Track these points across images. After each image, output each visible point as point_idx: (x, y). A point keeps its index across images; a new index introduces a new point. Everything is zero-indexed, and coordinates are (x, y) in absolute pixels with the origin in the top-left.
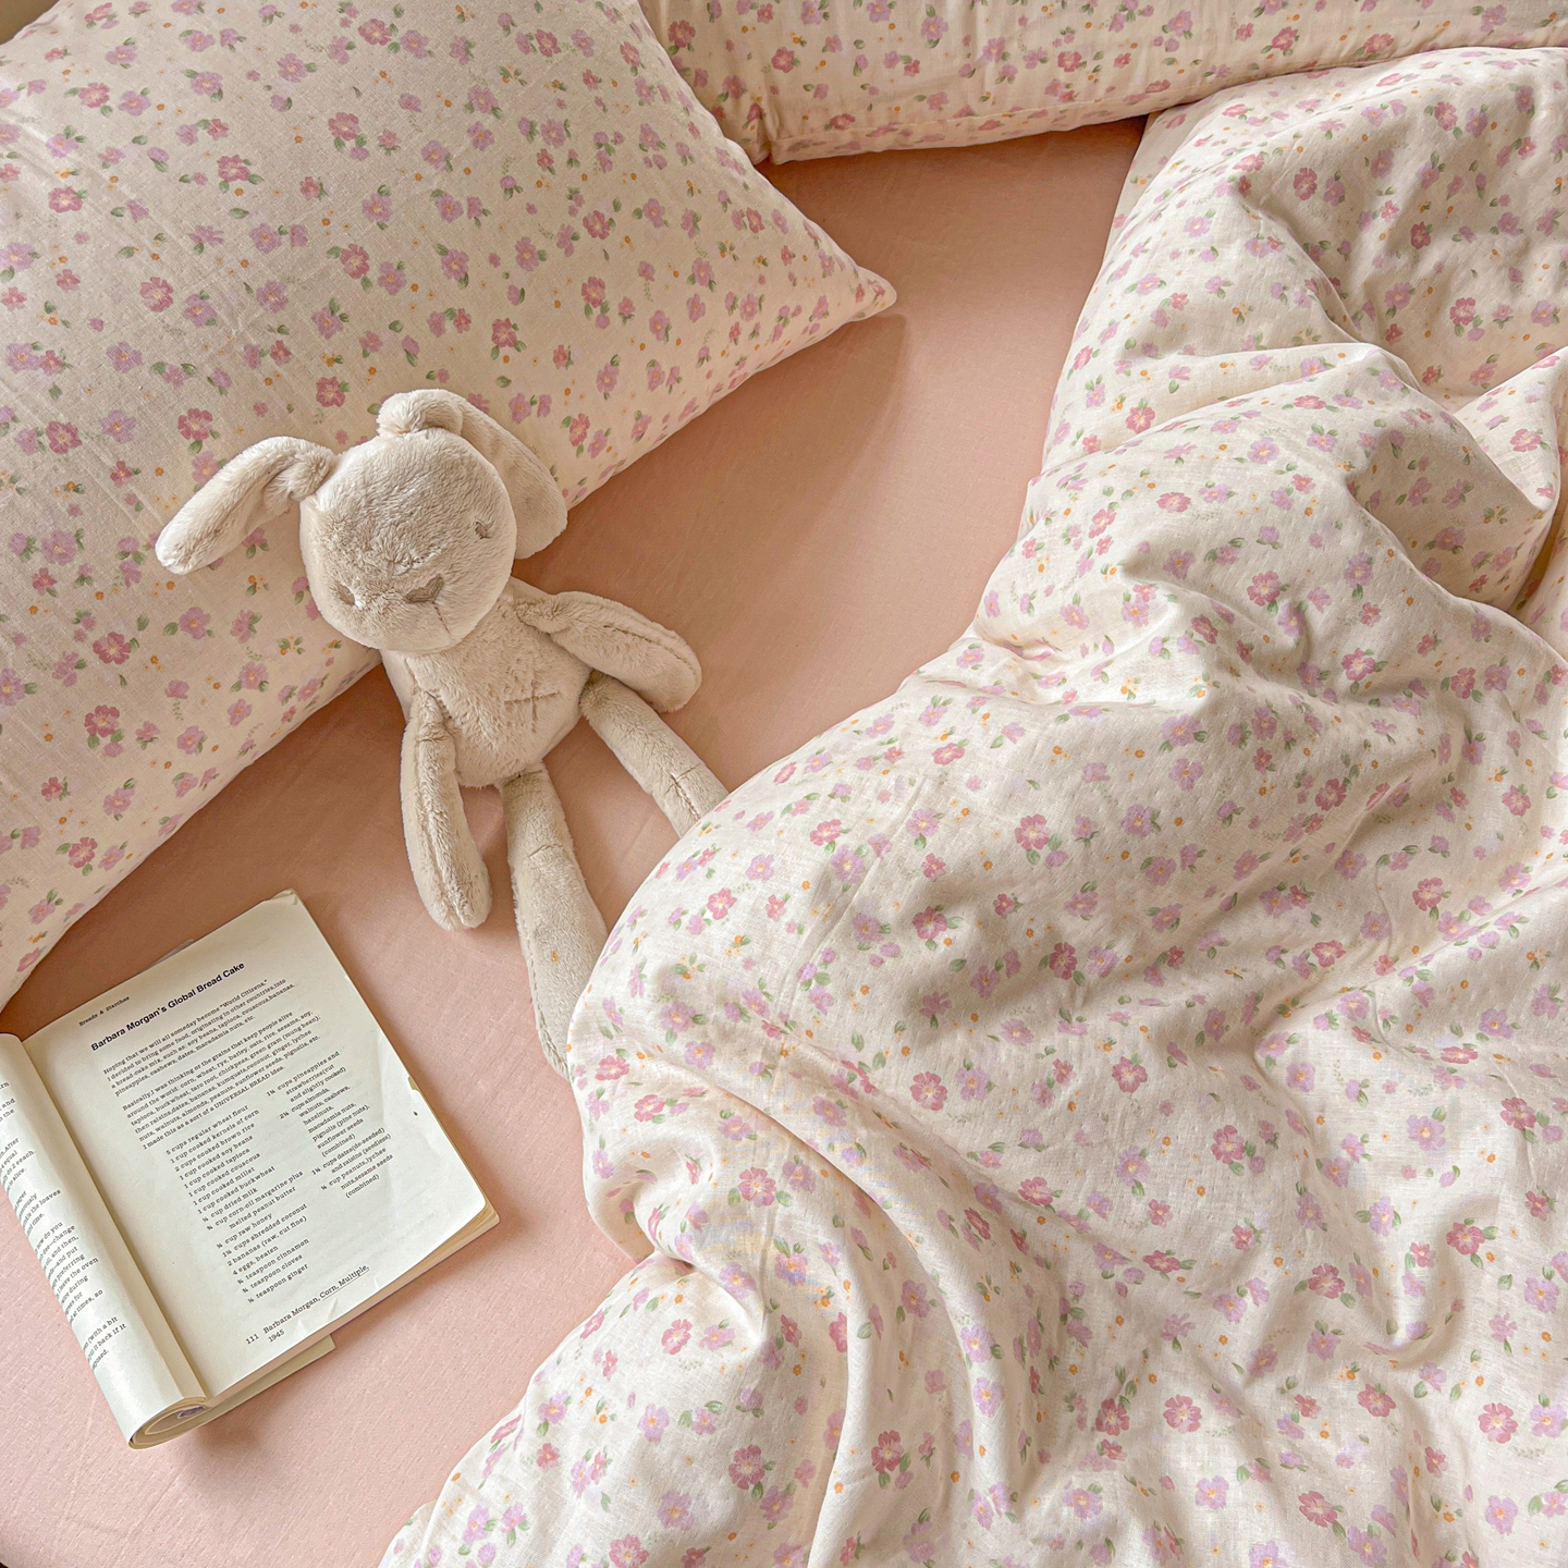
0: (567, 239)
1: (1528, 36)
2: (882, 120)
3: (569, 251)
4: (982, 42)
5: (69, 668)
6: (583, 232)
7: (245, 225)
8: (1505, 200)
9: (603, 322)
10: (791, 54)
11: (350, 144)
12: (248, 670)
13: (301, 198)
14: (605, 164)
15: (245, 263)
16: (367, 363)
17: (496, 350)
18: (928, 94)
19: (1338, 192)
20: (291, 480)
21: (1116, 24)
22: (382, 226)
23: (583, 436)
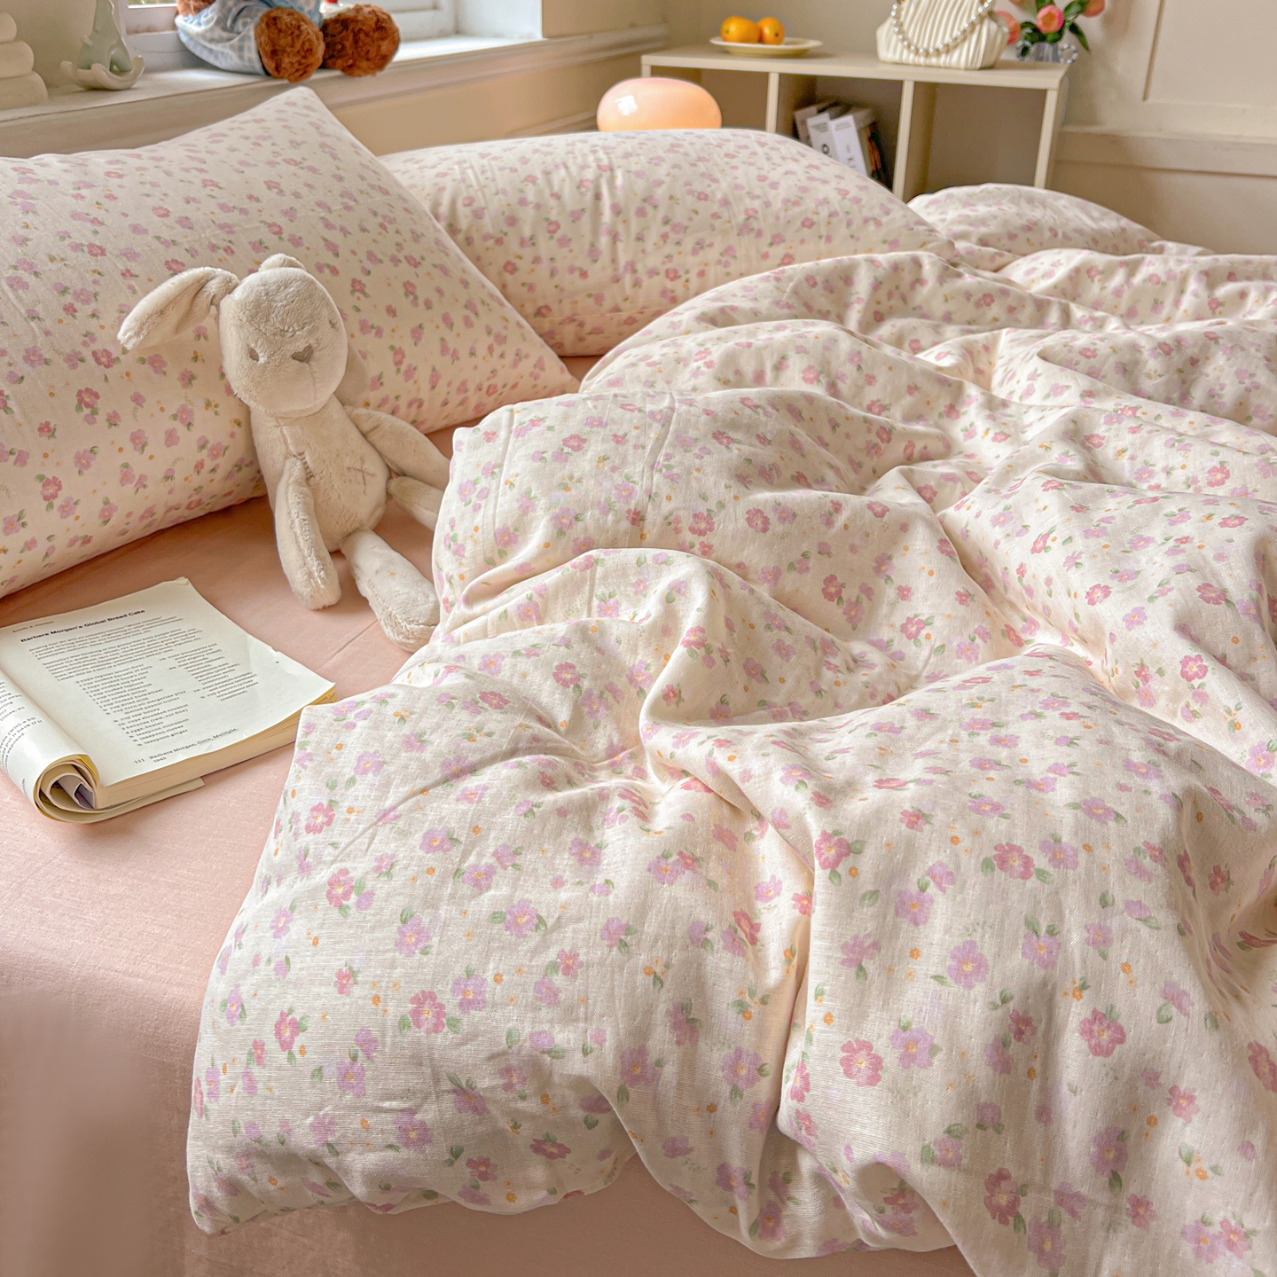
0: (395, 260)
2: (568, 312)
3: (396, 265)
4: (622, 262)
5: (75, 360)
6: (404, 261)
7: (214, 201)
9: (415, 304)
10: (514, 265)
11: (276, 190)
12: (183, 410)
13: (247, 200)
14: (416, 241)
17: (353, 292)
18: (593, 293)
20: (213, 286)
22: (291, 221)
23: (401, 362)
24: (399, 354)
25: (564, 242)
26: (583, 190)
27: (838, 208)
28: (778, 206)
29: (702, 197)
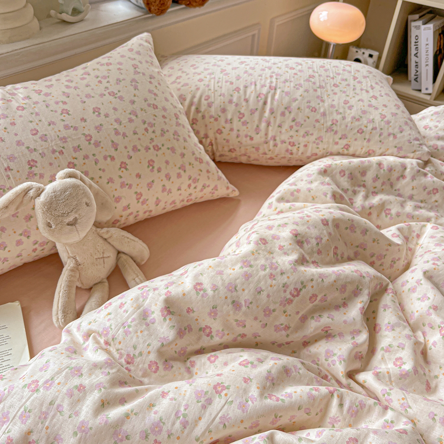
0: (147, 149)
1: (409, 155)
2: (243, 152)
3: (147, 151)
4: (270, 136)
6: (152, 148)
7: (63, 123)
8: (399, 190)
9: (152, 171)
10: (221, 130)
11: (97, 113)
12: (25, 231)
13: (80, 121)
14: (162, 135)
15: (59, 131)
16: (84, 161)
17: (120, 169)
18: (255, 146)
19: (351, 177)
21: (304, 136)
22: (98, 132)
24: (139, 195)
25: (245, 123)
26: (259, 99)
27: (377, 126)
28: (349, 119)
29: (314, 110)
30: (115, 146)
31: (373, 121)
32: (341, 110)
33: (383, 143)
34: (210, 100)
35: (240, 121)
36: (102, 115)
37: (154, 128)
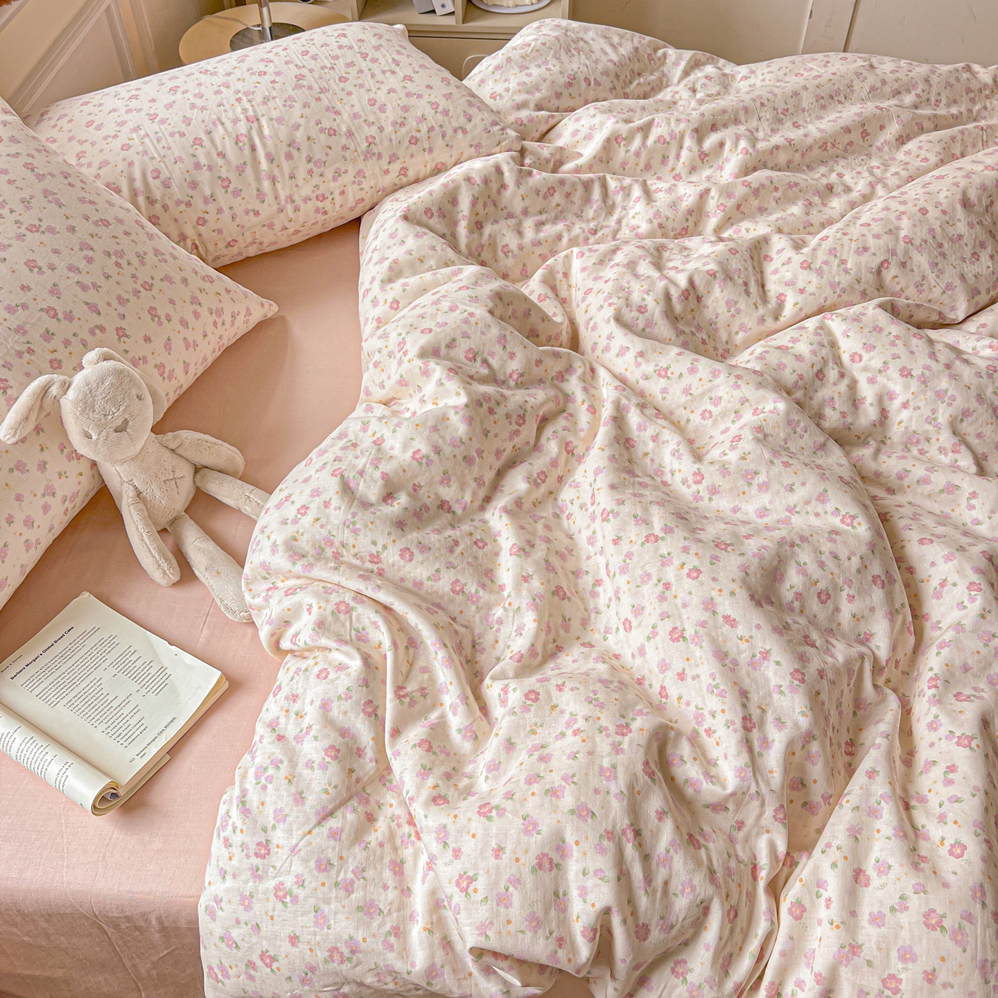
0: (136, 293)
1: (493, 151)
2: (249, 239)
3: (138, 297)
4: (282, 196)
6: (142, 289)
8: (506, 208)
9: (160, 323)
10: (203, 218)
11: (36, 270)
12: (47, 487)
13: (22, 292)
14: (143, 263)
16: (68, 351)
17: (119, 339)
18: (266, 223)
19: (442, 215)
20: (54, 390)
21: (335, 179)
22: (58, 298)
23: (164, 372)
25: (237, 193)
26: (241, 144)
28: (389, 129)
29: (332, 132)
30: (94, 308)
31: (423, 118)
32: (372, 119)
33: (452, 147)
34: (162, 176)
35: (227, 191)
36: (45, 269)
37: (126, 257)
